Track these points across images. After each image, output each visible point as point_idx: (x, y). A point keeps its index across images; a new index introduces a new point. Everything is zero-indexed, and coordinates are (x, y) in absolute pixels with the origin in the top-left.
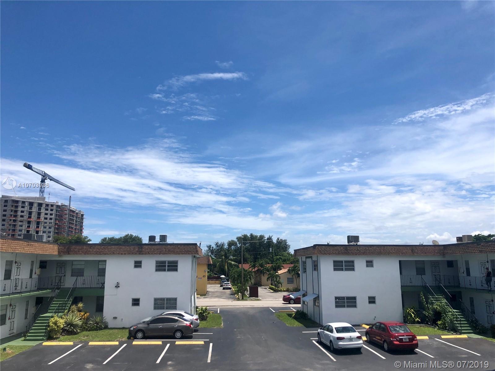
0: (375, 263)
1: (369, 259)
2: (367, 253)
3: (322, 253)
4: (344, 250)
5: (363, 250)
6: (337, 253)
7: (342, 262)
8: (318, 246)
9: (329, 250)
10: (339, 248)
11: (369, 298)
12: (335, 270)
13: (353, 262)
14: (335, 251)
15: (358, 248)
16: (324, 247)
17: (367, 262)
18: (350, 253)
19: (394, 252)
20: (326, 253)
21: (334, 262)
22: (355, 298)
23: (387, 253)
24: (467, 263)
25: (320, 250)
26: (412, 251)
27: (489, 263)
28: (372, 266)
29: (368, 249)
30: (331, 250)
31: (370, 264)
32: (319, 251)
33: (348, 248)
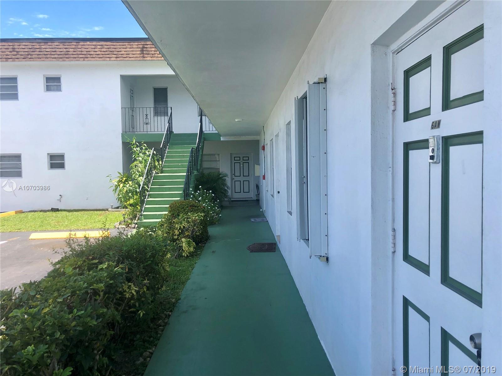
11: (52, 157)
13: (15, 79)
22: (18, 157)
28: (59, 89)
31: (53, 84)
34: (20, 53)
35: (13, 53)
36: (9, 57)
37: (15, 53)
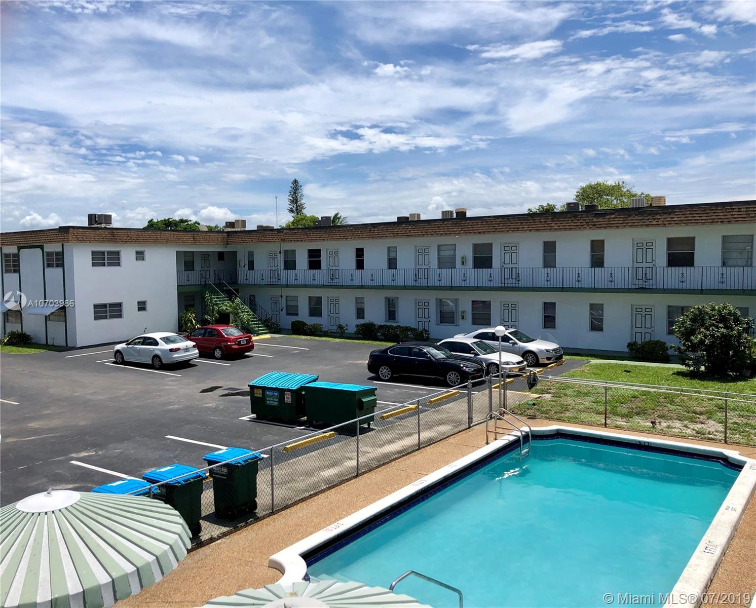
0: (147, 255)
1: (140, 249)
2: (140, 241)
3: (79, 239)
4: (110, 235)
5: (135, 236)
6: (100, 240)
7: (103, 253)
8: (72, 229)
9: (89, 235)
10: (103, 233)
11: (139, 303)
12: (94, 265)
13: (118, 253)
14: (99, 237)
15: (129, 234)
16: (81, 230)
17: (137, 253)
18: (118, 240)
19: (173, 239)
20: (85, 239)
21: (93, 253)
22: (120, 305)
23: (165, 241)
24: (251, 254)
25: (76, 234)
26: (194, 238)
27: (282, 253)
28: (143, 259)
29: (141, 234)
30: (92, 235)
31: (140, 256)
32: (74, 237)
33: (115, 233)
34: (133, 238)
35: (128, 238)
36: (127, 240)
37: (130, 238)
